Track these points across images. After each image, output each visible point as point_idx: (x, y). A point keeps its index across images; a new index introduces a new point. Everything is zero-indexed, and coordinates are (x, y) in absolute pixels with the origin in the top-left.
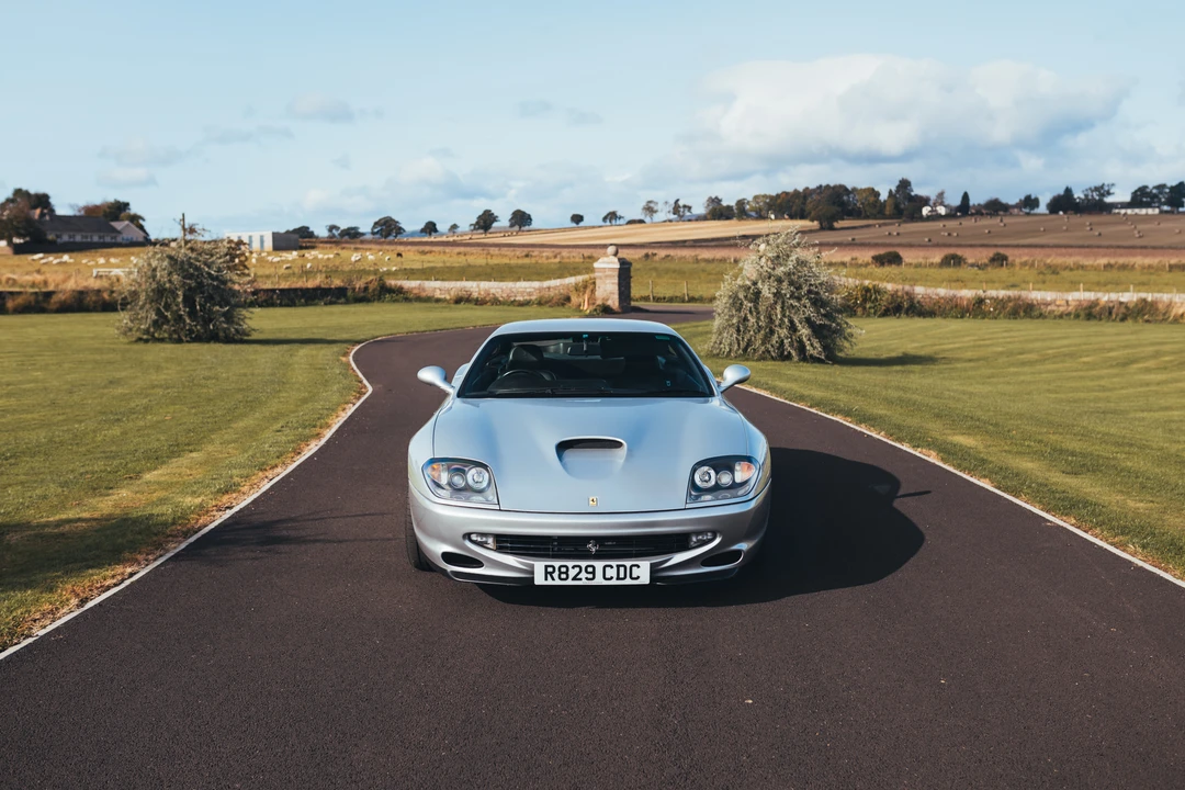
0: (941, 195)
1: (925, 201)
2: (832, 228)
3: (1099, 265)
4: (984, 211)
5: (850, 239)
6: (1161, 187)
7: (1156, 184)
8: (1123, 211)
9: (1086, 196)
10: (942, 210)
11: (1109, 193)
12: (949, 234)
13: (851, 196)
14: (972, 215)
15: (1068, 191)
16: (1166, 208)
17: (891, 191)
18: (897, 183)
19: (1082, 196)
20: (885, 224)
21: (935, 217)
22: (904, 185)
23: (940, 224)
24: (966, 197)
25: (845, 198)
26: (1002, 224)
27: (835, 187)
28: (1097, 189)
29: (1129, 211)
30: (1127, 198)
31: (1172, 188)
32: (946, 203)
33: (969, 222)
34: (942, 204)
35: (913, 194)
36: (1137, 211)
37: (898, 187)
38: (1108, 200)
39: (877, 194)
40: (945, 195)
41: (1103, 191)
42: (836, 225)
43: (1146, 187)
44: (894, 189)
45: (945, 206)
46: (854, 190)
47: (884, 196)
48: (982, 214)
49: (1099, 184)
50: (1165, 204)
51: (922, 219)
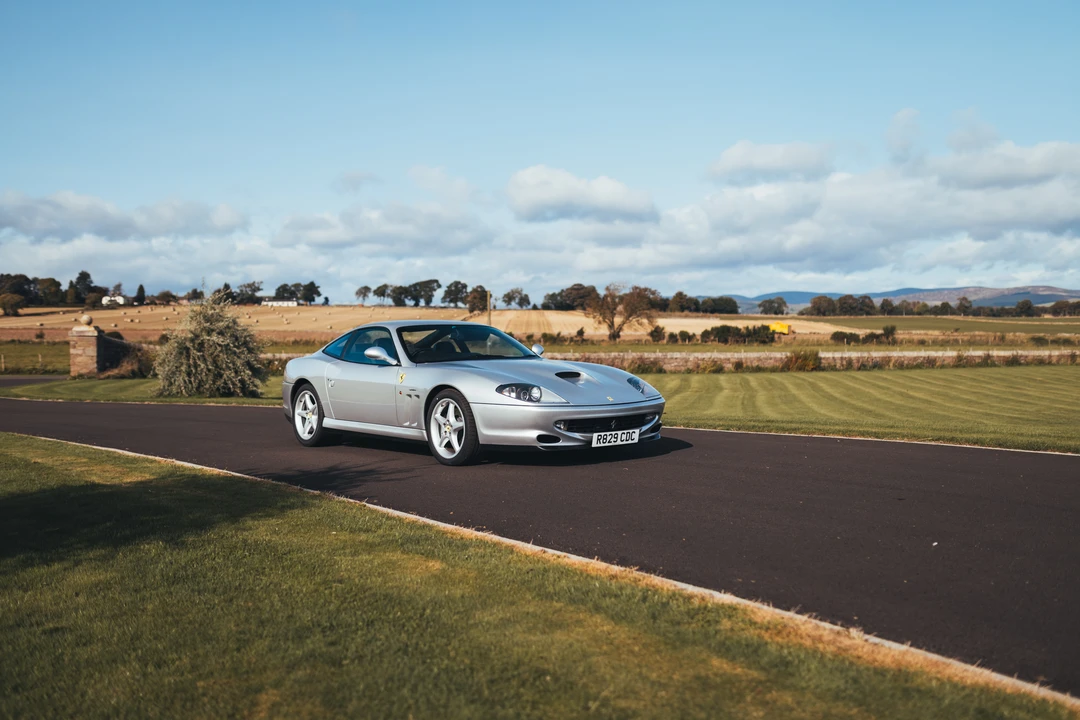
0: (118, 287)
1: (104, 292)
2: (17, 315)
3: (288, 341)
4: (157, 302)
5: (38, 324)
6: (297, 286)
7: (294, 283)
8: (270, 304)
9: (242, 291)
10: (120, 300)
11: (259, 289)
12: (132, 321)
13: (32, 285)
14: (148, 304)
15: (227, 286)
16: (301, 302)
17: (71, 282)
18: (77, 275)
19: (238, 291)
20: (68, 312)
21: (114, 306)
22: (84, 277)
23: (120, 312)
24: (141, 289)
25: (26, 287)
26: (176, 313)
27: (16, 277)
28: (249, 286)
29: (275, 304)
30: (272, 293)
31: (306, 287)
32: (124, 294)
33: (146, 311)
34: (120, 295)
35: (92, 285)
36: (280, 303)
37: (78, 279)
38: (259, 294)
39: (58, 284)
40: (123, 287)
41: (255, 288)
42: (20, 311)
43: (286, 285)
44: (74, 280)
45: (124, 297)
46: (35, 281)
47: (65, 287)
48: (156, 304)
49: (252, 282)
50: (300, 299)
51: (103, 307)
